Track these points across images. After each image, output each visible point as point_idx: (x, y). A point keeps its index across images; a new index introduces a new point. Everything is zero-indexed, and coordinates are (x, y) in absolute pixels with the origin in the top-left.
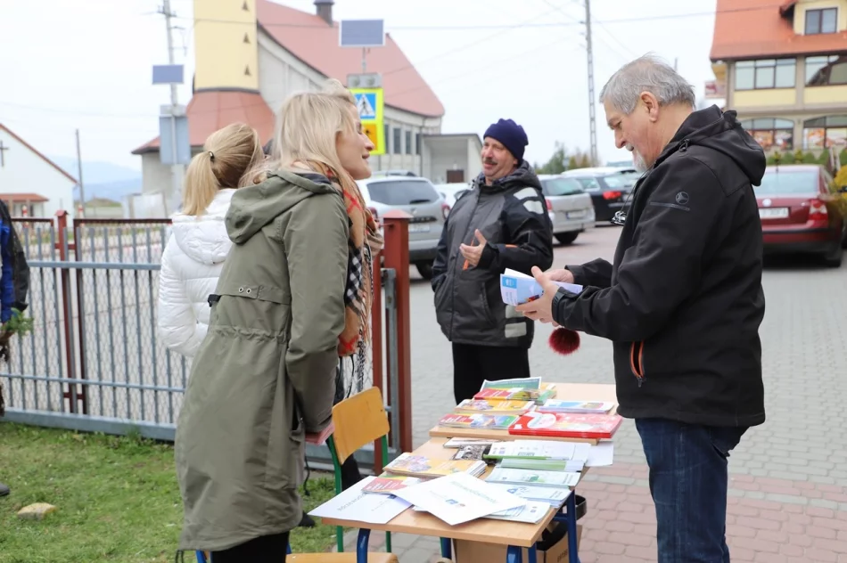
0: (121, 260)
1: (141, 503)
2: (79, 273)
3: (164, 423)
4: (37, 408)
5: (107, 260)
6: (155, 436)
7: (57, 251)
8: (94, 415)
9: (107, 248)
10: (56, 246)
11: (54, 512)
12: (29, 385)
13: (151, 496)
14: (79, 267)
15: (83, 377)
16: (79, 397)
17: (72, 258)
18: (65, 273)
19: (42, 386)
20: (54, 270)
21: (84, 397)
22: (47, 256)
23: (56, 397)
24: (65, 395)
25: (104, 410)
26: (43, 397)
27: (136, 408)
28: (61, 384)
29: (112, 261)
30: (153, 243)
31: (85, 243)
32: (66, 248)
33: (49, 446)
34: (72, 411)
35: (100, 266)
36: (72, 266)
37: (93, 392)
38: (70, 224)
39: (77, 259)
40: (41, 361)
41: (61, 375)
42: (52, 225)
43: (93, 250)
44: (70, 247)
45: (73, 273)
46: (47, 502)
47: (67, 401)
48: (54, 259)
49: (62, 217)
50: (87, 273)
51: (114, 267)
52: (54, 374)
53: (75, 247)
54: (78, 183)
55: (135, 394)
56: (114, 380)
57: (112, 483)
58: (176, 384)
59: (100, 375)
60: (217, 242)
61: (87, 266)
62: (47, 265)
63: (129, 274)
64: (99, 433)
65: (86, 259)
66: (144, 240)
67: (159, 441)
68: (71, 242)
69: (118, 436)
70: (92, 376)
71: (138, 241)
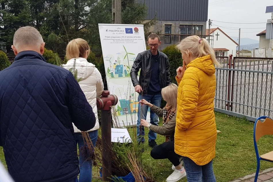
0: (246, 69)
1: (243, 136)
2: (234, 72)
3: (253, 117)
4: (219, 107)
5: (242, 69)
6: (250, 120)
7: (228, 66)
8: (234, 111)
9: (242, 66)
10: (228, 64)
11: (221, 133)
12: (218, 101)
13: (246, 135)
14: (234, 70)
15: (232, 101)
16: (230, 106)
17: (232, 68)
18: (230, 72)
19: (221, 102)
20: (227, 71)
21: (231, 106)
22: (226, 67)
23: (224, 106)
24: (226, 105)
25: (236, 111)
26: (221, 105)
27: (245, 111)
28: (226, 102)
29: (243, 69)
30: (256, 65)
31: (236, 64)
32: (231, 65)
33: (221, 118)
34: (228, 110)
35: (240, 70)
36: (232, 70)
37: (234, 105)
38: (233, 58)
39: (233, 68)
40: (221, 95)
41: (226, 99)
42: (228, 58)
43: (238, 66)
44: (232, 65)
45: (232, 72)
46: (219, 130)
47: (227, 106)
48: (227, 68)
49: (231, 56)
50: (236, 72)
51: (244, 71)
52: (224, 99)
53: (233, 65)
54: (238, 45)
55: (246, 108)
56: (240, 103)
57: (236, 130)
58: (258, 106)
59: (236, 101)
60: (82, 73)
61: (236, 70)
62: (225, 69)
63: (248, 73)
64: (234, 116)
65: (236, 68)
66: (253, 64)
67: (251, 121)
68: (233, 63)
69: (240, 118)
70: (234, 101)
71: (251, 64)
